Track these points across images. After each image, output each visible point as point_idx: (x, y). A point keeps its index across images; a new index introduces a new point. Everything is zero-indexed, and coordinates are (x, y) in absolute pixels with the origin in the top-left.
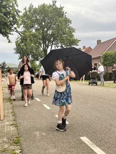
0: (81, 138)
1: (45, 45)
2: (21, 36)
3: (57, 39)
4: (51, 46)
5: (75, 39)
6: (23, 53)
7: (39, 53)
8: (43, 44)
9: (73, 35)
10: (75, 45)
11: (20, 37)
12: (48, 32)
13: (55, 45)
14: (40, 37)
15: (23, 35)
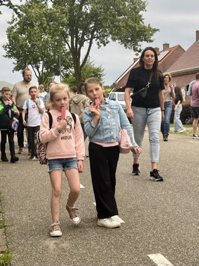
0: (149, 256)
1: (75, 39)
2: (19, 16)
3: (103, 26)
4: (89, 41)
5: (144, 27)
6: (25, 56)
7: (61, 58)
8: (70, 37)
9: (141, 16)
10: (145, 40)
11: (18, 19)
12: (83, 10)
13: (98, 40)
14: (65, 19)
15: (24, 14)
